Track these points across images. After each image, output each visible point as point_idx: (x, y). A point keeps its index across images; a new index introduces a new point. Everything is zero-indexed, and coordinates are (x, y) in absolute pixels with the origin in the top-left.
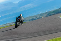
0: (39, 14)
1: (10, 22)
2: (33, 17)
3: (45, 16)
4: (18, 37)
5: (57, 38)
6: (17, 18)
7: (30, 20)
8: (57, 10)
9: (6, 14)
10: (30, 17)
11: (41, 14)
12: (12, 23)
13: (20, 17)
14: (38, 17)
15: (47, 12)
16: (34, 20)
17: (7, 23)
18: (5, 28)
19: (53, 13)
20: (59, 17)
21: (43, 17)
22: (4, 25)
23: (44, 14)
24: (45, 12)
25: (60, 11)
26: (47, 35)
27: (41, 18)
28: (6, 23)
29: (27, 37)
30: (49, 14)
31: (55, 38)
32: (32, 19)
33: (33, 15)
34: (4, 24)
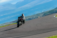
0: (36, 14)
1: (8, 22)
3: (41, 16)
5: (53, 36)
6: (19, 18)
7: (27, 20)
8: (52, 10)
9: (5, 14)
10: (27, 17)
11: (37, 14)
12: (10, 22)
14: (34, 17)
16: (31, 19)
17: (6, 22)
18: (4, 27)
19: (49, 14)
20: (54, 17)
21: (39, 17)
22: (3, 25)
24: (41, 12)
28: (4, 23)
29: (25, 35)
30: (45, 14)
31: (51, 36)
32: (29, 19)
33: (29, 15)
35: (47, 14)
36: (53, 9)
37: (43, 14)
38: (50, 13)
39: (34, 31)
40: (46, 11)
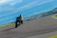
0: (35, 15)
1: (7, 23)
2: (28, 17)
3: (40, 17)
4: (15, 36)
5: (52, 37)
7: (26, 21)
8: (50, 11)
9: (3, 15)
10: (25, 17)
11: (36, 15)
12: (9, 23)
13: (20, 17)
14: (33, 18)
15: (41, 13)
16: (30, 20)
17: (5, 23)
18: (2, 28)
19: (47, 14)
20: (53, 17)
21: (38, 18)
22: (2, 26)
23: (38, 15)
24: (40, 13)
25: (53, 12)
26: (42, 34)
27: (36, 18)
28: (3, 24)
29: (24, 36)
30: (44, 15)
31: (49, 37)
32: (27, 20)
34: (2, 24)
35: (46, 15)
36: (52, 9)
37: (41, 15)
38: (49, 14)
39: (32, 32)
40: (45, 12)
